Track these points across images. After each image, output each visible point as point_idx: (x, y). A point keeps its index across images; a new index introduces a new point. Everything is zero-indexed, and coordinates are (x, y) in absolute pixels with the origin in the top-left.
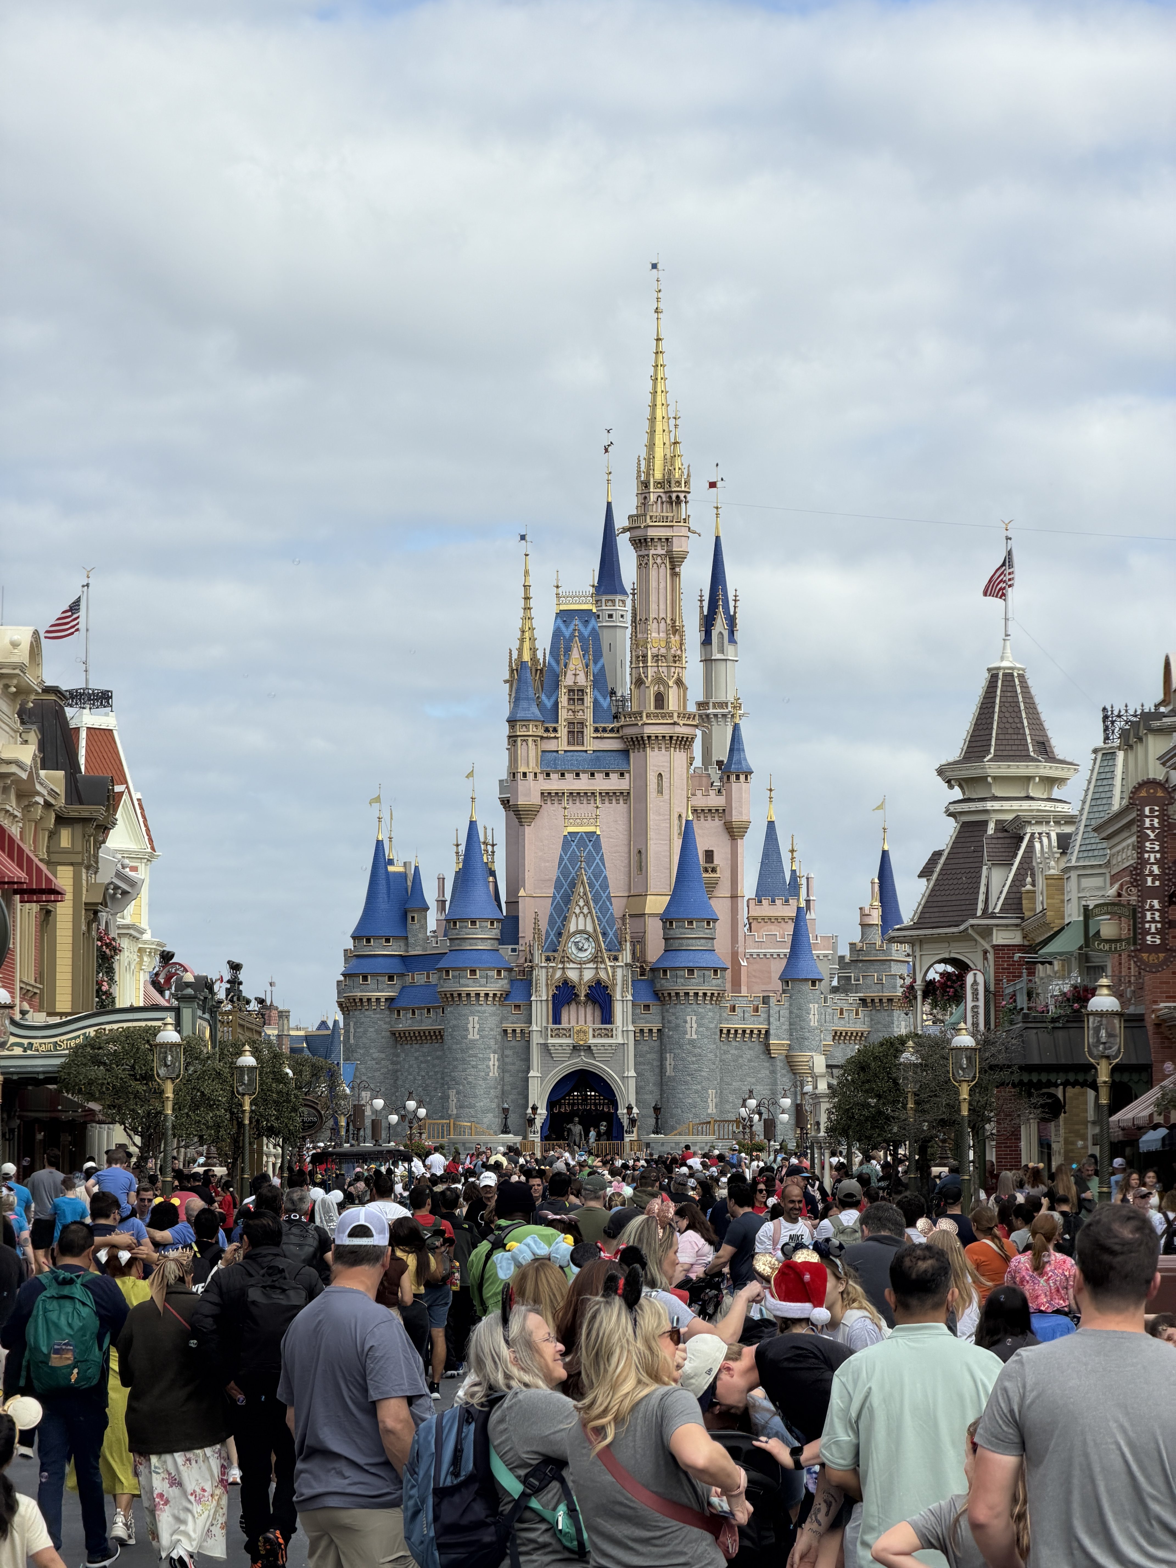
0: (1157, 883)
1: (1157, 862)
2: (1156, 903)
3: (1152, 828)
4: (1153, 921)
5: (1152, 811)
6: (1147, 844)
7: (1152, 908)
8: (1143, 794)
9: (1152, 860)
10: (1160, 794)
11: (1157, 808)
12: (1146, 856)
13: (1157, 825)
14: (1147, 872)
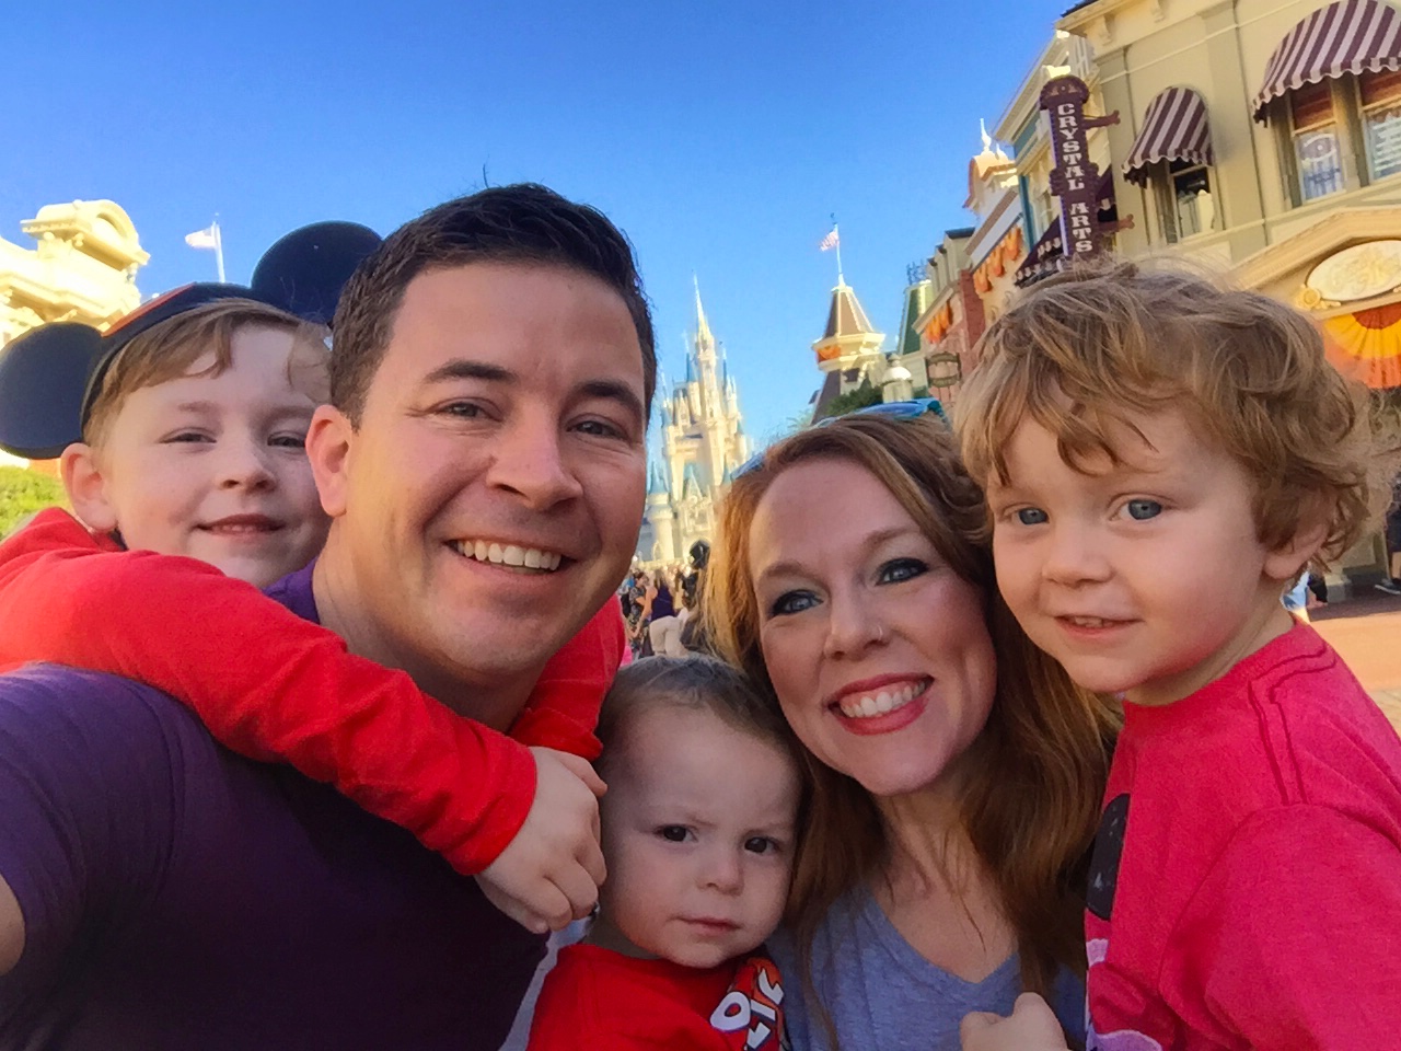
0: (1081, 186)
1: (1079, 163)
2: (1083, 208)
3: (1069, 128)
4: (1082, 226)
5: (1066, 109)
6: (1066, 145)
7: (1078, 213)
8: (1055, 93)
9: (1073, 162)
10: (1072, 90)
11: (1071, 106)
12: (1066, 158)
13: (1073, 124)
14: (1068, 175)
